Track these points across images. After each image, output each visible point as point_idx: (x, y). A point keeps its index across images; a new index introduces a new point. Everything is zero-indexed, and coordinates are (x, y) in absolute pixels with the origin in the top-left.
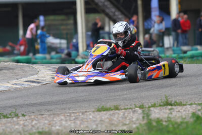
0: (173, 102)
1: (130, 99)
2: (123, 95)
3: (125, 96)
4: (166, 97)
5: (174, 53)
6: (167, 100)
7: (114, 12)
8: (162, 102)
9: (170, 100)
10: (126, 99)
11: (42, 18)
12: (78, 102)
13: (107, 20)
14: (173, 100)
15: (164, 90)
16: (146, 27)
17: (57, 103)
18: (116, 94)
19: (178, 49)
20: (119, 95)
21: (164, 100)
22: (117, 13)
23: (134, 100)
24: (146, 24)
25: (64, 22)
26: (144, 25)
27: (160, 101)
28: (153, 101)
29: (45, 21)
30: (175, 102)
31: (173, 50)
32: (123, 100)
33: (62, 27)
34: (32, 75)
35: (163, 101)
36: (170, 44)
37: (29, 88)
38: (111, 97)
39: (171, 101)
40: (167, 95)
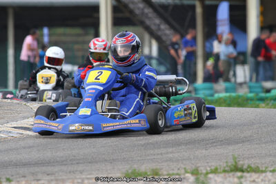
0: (245, 167)
1: (177, 161)
2: (167, 153)
3: (171, 155)
4: (234, 158)
5: (251, 92)
6: (236, 162)
7: (159, 25)
8: (227, 166)
9: (241, 162)
10: (171, 160)
11: (46, 31)
12: (96, 162)
13: (147, 36)
14: (245, 163)
15: (231, 148)
16: (208, 50)
17: (62, 162)
18: (157, 151)
19: (257, 85)
20: (161, 154)
21: (231, 162)
22: (163, 27)
23: (184, 162)
24: (208, 44)
25: (80, 39)
26: (204, 47)
27: (225, 165)
28: (213, 164)
29: (50, 35)
30: (249, 167)
31: (250, 87)
32: (167, 161)
33: (76, 47)
34: (24, 118)
35: (230, 164)
36: (245, 77)
37: (20, 139)
38: (148, 155)
39: (243, 165)
40: (236, 156)
